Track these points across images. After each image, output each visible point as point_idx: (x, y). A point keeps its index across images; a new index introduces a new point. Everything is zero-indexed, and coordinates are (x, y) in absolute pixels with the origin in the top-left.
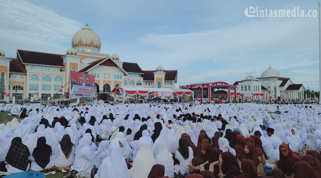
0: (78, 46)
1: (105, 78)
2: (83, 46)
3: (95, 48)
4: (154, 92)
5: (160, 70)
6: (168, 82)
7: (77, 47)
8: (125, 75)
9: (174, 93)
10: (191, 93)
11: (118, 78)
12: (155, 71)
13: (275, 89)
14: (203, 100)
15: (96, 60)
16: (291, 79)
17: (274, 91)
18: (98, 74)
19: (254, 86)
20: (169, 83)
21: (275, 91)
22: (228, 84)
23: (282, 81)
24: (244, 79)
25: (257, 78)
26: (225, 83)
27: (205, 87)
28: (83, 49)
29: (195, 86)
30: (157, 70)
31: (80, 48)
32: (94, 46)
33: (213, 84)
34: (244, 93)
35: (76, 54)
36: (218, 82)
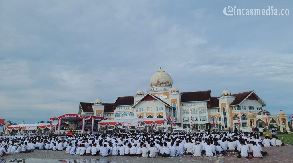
1: (148, 111)
3: (162, 86)
11: (160, 110)
18: (143, 108)
36: (66, 115)
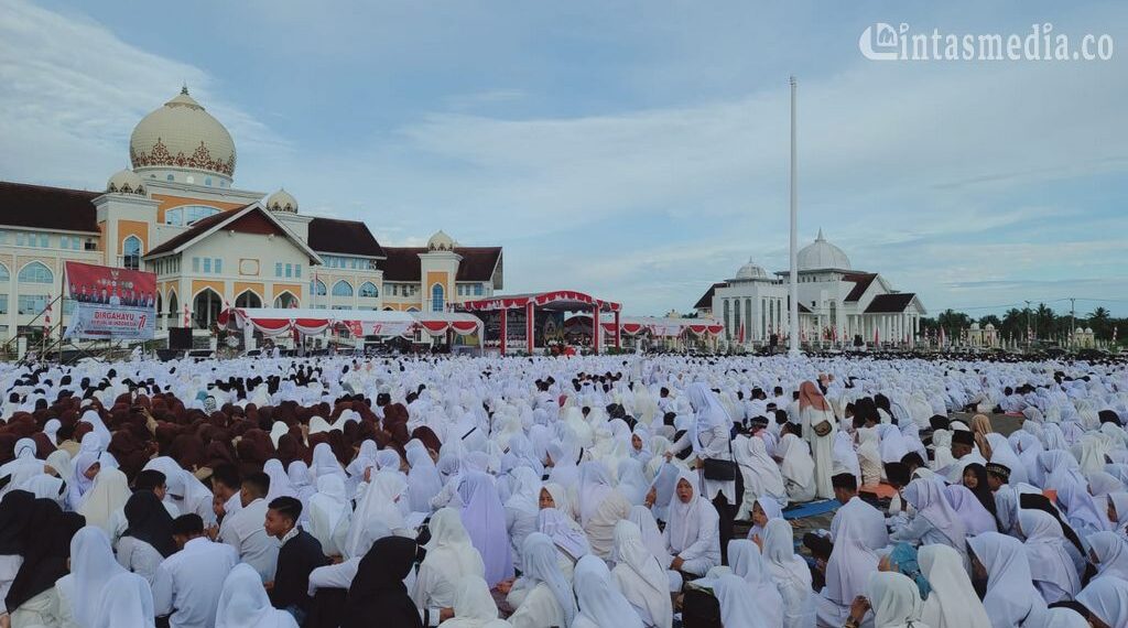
0: (153, 164)
1: (241, 274)
2: (171, 164)
3: (213, 171)
4: (348, 323)
5: (442, 248)
6: (468, 286)
7: (149, 166)
8: (313, 262)
9: (416, 326)
10: (474, 324)
11: (289, 273)
12: (424, 251)
13: (833, 310)
14: (509, 346)
15: (215, 212)
16: (882, 275)
17: (829, 317)
18: (218, 261)
19: (764, 301)
20: (472, 289)
21: (833, 317)
22: (589, 299)
23: (853, 285)
24: (734, 277)
25: (778, 274)
26: (581, 296)
27: (514, 306)
28: (171, 173)
29: (489, 305)
30: (432, 248)
31: (161, 169)
32: (210, 165)
33: (541, 298)
34: (653, 326)
35: (140, 191)
36: (558, 293)
